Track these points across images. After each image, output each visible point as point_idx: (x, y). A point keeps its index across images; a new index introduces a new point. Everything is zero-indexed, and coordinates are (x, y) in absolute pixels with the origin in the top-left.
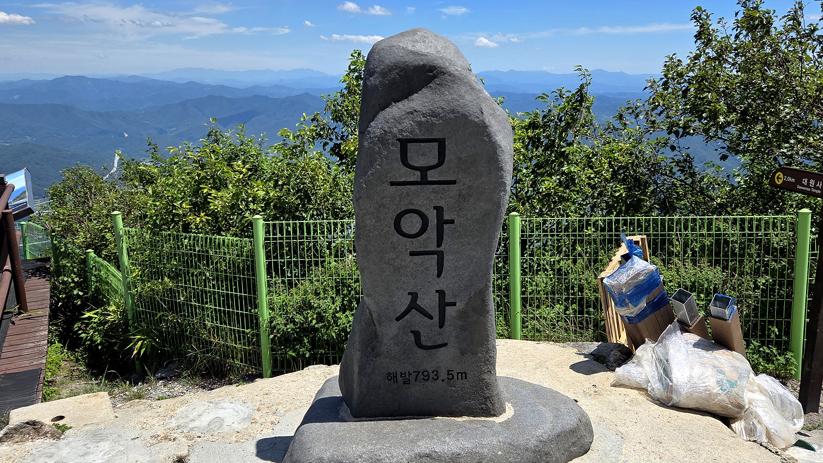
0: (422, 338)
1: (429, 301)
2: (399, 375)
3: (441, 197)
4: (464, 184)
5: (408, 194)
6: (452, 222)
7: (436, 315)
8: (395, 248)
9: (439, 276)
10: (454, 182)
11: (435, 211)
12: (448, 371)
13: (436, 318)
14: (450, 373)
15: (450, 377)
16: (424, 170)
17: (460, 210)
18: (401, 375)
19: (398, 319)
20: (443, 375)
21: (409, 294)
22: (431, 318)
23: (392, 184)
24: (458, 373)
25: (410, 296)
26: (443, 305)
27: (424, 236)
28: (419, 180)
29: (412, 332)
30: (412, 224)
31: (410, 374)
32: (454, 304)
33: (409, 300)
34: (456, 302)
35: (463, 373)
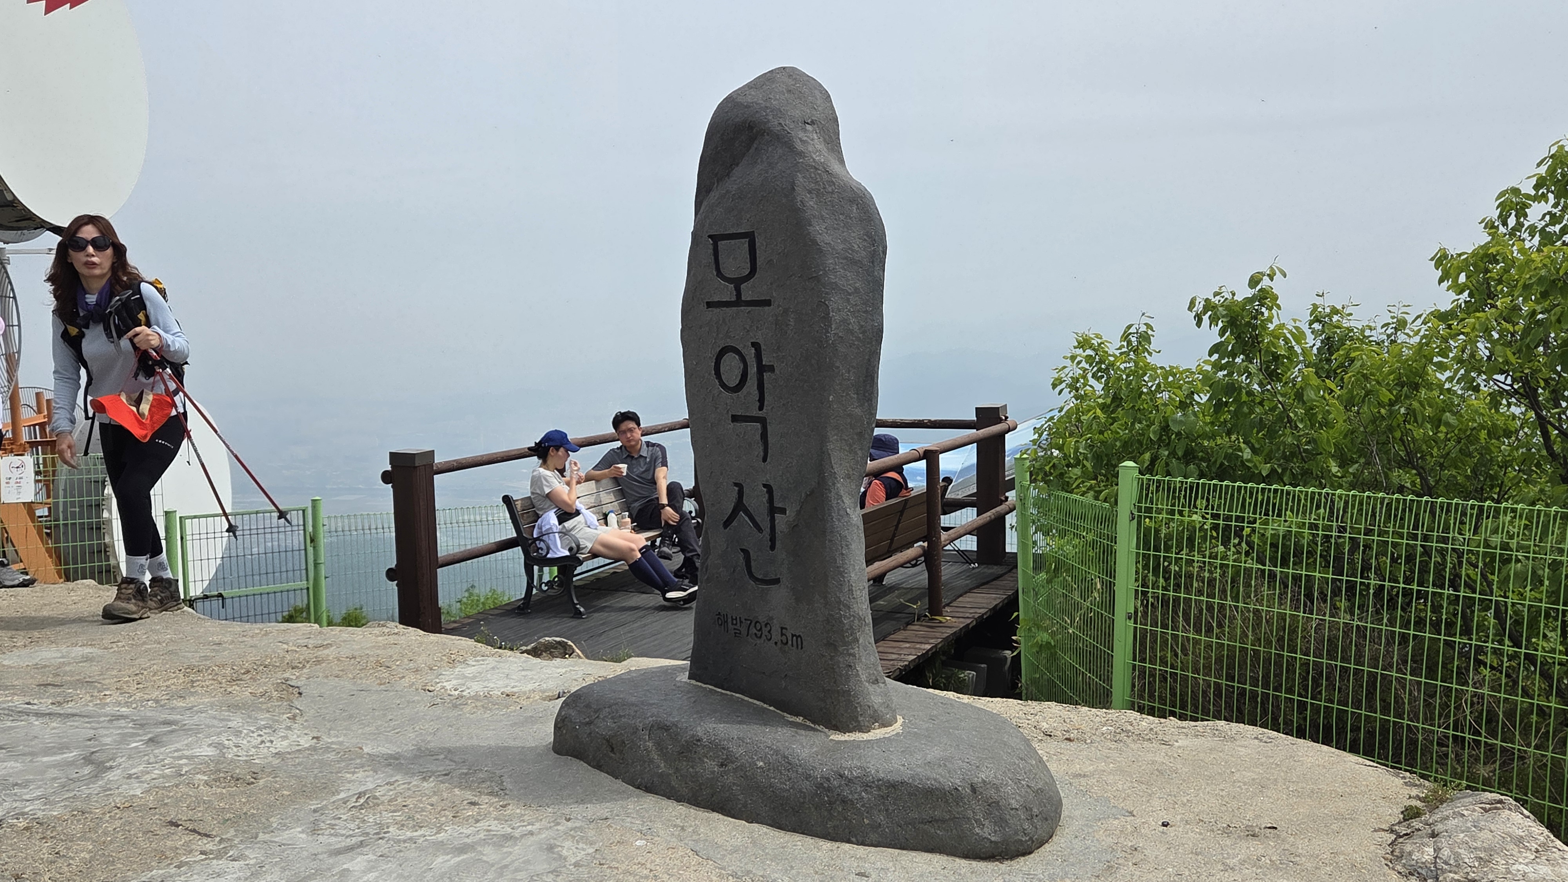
0: (753, 564)
1: (756, 500)
2: (730, 620)
3: (757, 327)
4: (779, 306)
5: (724, 320)
6: (771, 369)
7: (766, 525)
8: (716, 408)
9: (765, 460)
10: (767, 303)
11: (753, 351)
12: (782, 628)
13: (767, 530)
14: (784, 631)
15: (785, 641)
16: (737, 283)
17: (778, 348)
18: (732, 619)
19: (727, 524)
20: (776, 636)
21: (736, 484)
22: (760, 530)
23: (709, 305)
24: (793, 636)
25: (737, 489)
26: (773, 510)
27: (745, 390)
28: (734, 299)
29: (741, 550)
30: (731, 368)
31: (741, 622)
32: (783, 511)
33: (735, 495)
34: (785, 509)
35: (800, 636)
